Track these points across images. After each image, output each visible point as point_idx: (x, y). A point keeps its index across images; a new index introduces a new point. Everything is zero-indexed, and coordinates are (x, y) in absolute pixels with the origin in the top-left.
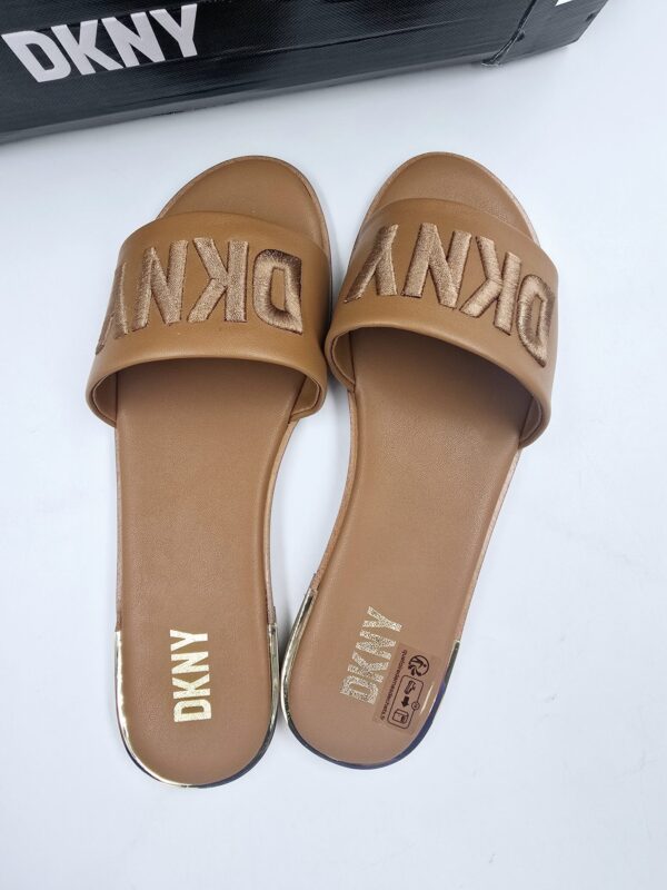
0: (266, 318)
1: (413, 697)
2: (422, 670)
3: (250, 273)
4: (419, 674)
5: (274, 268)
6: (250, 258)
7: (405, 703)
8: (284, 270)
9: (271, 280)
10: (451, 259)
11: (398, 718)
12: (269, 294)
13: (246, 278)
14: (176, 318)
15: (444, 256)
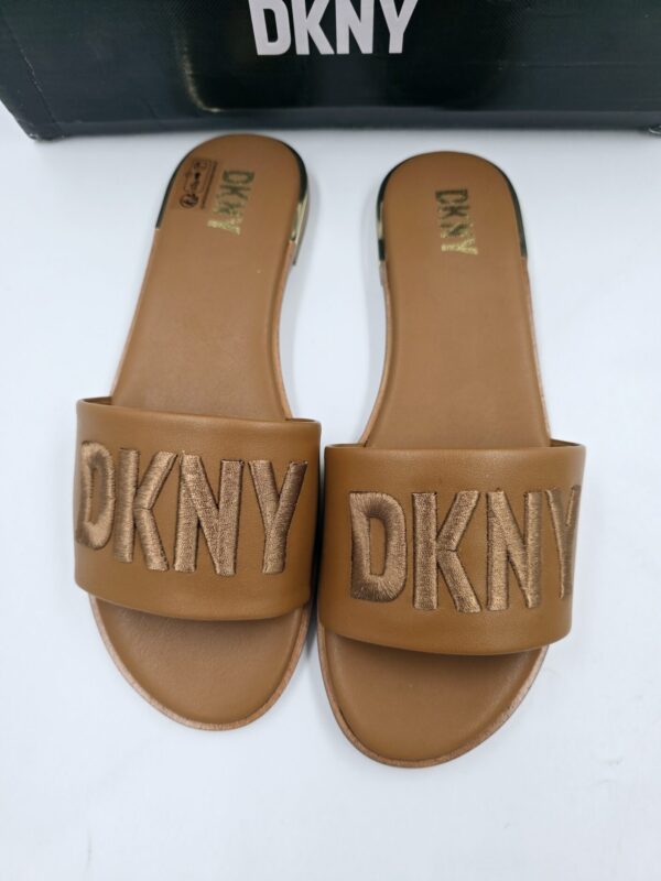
0: (390, 500)
1: (192, 179)
2: (186, 198)
3: (411, 563)
4: (189, 195)
5: (382, 574)
6: (411, 587)
7: (197, 175)
8: (371, 574)
9: (386, 558)
10: (195, 523)
11: (202, 165)
12: (387, 536)
13: (415, 553)
14: (493, 496)
15: (203, 524)
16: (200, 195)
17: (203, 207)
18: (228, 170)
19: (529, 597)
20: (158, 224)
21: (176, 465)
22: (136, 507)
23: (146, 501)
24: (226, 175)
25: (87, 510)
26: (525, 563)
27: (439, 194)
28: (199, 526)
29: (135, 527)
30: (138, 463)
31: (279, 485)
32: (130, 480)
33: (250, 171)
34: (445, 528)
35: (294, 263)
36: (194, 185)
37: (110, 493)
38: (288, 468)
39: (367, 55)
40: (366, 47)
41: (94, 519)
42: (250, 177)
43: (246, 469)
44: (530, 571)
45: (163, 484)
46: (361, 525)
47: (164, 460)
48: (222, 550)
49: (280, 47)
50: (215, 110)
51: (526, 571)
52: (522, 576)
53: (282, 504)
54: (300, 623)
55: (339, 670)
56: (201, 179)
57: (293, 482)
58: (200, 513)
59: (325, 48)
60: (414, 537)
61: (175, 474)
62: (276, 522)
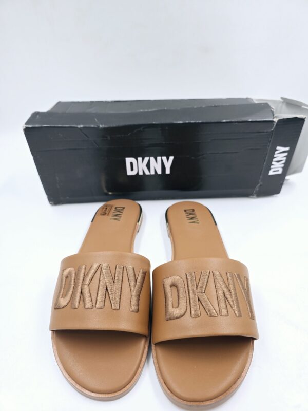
1: (104, 209)
2: (102, 214)
3: (188, 300)
5: (178, 307)
6: (189, 309)
7: (106, 208)
8: (173, 308)
9: (178, 300)
10: (105, 287)
13: (189, 295)
15: (108, 288)
16: (107, 212)
17: (108, 215)
18: (117, 206)
19: (236, 312)
20: (92, 221)
21: (100, 268)
22: (83, 284)
23: (87, 282)
24: (116, 208)
25: (61, 293)
26: (232, 298)
27: (185, 211)
28: (107, 289)
29: (81, 292)
30: (85, 269)
31: (137, 277)
32: (82, 275)
33: (124, 206)
34: (200, 284)
35: (138, 232)
36: (105, 211)
37: (72, 283)
38: (140, 271)
39: (159, 175)
40: (159, 172)
41: (64, 296)
42: (124, 208)
43: (125, 269)
44: (234, 301)
45: (95, 274)
46: (168, 289)
47: (95, 266)
48: (115, 298)
49: (134, 173)
50: (110, 193)
51: (233, 301)
52: (232, 303)
53: (138, 283)
54: (144, 347)
55: (162, 364)
56: (108, 209)
57: (142, 276)
58: (107, 284)
59: (147, 173)
60: (188, 290)
61: (99, 272)
62: (136, 290)
